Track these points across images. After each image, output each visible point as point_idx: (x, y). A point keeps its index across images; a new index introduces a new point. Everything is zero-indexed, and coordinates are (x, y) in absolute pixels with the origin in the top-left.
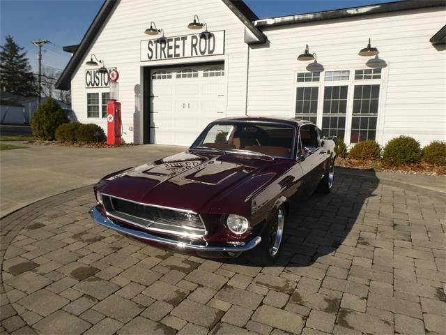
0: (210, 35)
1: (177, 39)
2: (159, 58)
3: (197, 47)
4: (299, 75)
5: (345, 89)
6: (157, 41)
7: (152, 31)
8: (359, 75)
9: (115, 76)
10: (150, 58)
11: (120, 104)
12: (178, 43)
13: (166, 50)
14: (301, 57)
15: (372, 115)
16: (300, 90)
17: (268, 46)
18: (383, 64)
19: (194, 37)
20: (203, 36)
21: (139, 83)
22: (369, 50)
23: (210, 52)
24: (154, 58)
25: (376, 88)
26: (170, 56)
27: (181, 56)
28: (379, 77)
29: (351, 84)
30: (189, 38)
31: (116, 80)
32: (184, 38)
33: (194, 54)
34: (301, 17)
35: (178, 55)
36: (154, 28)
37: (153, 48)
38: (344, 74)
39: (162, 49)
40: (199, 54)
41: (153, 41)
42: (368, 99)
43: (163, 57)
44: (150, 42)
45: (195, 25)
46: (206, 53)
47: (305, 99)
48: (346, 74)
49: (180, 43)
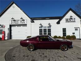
0: (24, 20)
1: (17, 20)
3: (22, 22)
4: (39, 27)
5: (46, 29)
8: (48, 27)
10: (12, 23)
11: (5, 32)
14: (40, 25)
15: (50, 33)
16: (40, 29)
17: (34, 23)
18: (51, 26)
19: (21, 20)
22: (49, 24)
23: (24, 23)
25: (50, 29)
26: (16, 23)
29: (47, 28)
32: (19, 20)
34: (39, 19)
35: (18, 23)
36: (13, 18)
37: (12, 21)
38: (46, 27)
39: (14, 22)
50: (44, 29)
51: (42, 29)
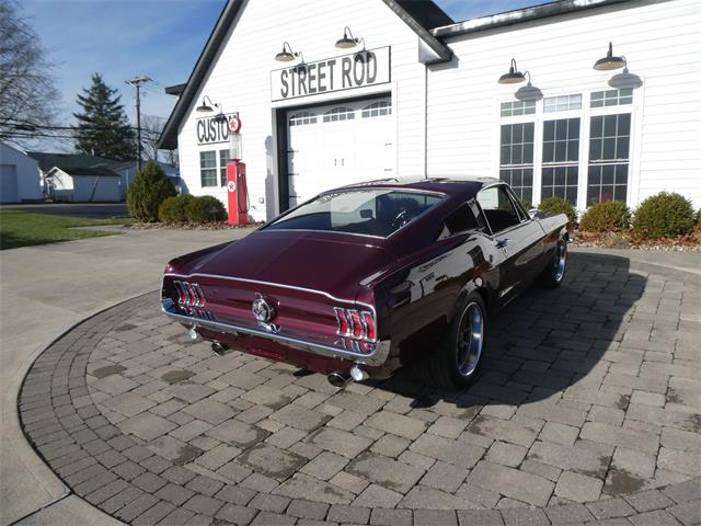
0: (370, 55)
1: (322, 65)
2: (297, 94)
3: (351, 74)
4: (504, 105)
5: (575, 123)
6: (295, 70)
7: (285, 55)
8: (597, 100)
9: (236, 126)
10: (285, 95)
11: (244, 165)
12: (323, 70)
13: (306, 82)
14: (504, 79)
15: (619, 161)
16: (505, 130)
17: (456, 66)
18: (636, 82)
19: (346, 60)
20: (358, 57)
21: (271, 134)
22: (610, 60)
23: (371, 80)
24: (290, 95)
25: (625, 119)
26: (312, 90)
27: (328, 89)
28: (629, 101)
29: (585, 114)
30: (339, 62)
31: (237, 131)
32: (332, 63)
33: (347, 86)
34: (503, 18)
35: (324, 88)
36: (288, 51)
37: (289, 80)
38: (574, 100)
39: (302, 81)
40: (354, 85)
41: (288, 70)
42: (613, 135)
43: (303, 93)
44: (284, 72)
45: (346, 41)
46: (364, 83)
47: (515, 142)
48: (577, 100)
49: (326, 70)
50: (548, 125)
51: (530, 127)
